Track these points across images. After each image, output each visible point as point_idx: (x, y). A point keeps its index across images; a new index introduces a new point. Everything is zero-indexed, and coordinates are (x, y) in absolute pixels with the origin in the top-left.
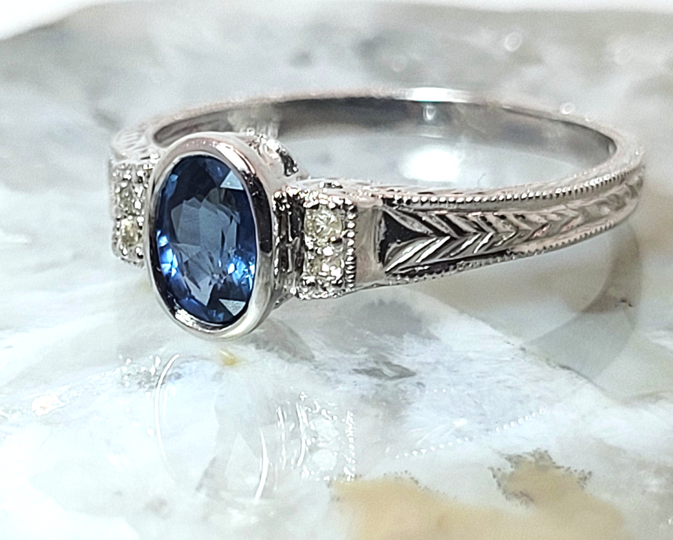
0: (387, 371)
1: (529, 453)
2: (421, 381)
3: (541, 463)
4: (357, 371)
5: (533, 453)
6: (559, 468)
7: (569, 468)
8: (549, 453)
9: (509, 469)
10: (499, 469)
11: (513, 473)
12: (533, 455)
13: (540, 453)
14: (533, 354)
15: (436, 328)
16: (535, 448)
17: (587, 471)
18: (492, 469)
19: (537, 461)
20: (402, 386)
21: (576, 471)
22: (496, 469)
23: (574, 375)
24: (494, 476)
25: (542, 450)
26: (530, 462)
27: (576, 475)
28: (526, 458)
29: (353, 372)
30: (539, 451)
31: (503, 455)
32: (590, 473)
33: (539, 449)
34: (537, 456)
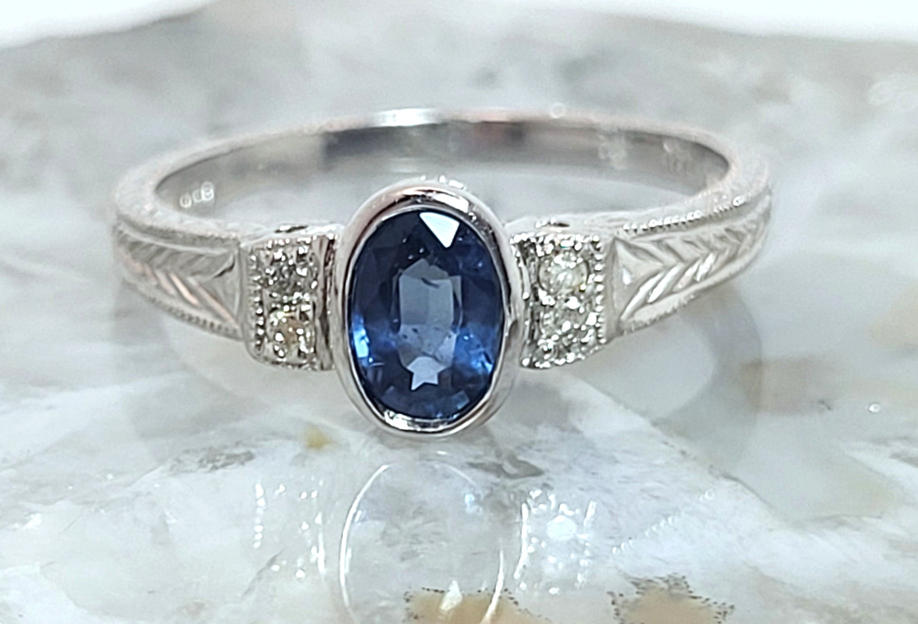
0: (508, 468)
1: (661, 578)
2: (549, 483)
3: (675, 591)
4: (472, 465)
5: (667, 578)
6: (695, 598)
7: (707, 600)
8: (687, 580)
9: (633, 595)
10: (621, 595)
11: (637, 600)
12: (667, 582)
13: (675, 579)
14: (695, 459)
15: (580, 420)
16: (670, 573)
17: (729, 604)
18: (611, 593)
19: (670, 588)
20: (523, 487)
21: (715, 603)
22: (617, 594)
23: (740, 486)
24: (613, 603)
25: (679, 576)
26: (662, 589)
27: (715, 609)
28: (657, 583)
29: (466, 466)
30: (676, 576)
31: (630, 578)
32: (732, 607)
33: (675, 573)
34: (672, 583)
